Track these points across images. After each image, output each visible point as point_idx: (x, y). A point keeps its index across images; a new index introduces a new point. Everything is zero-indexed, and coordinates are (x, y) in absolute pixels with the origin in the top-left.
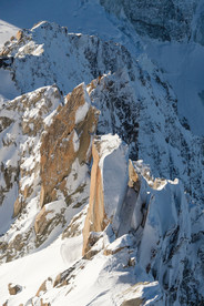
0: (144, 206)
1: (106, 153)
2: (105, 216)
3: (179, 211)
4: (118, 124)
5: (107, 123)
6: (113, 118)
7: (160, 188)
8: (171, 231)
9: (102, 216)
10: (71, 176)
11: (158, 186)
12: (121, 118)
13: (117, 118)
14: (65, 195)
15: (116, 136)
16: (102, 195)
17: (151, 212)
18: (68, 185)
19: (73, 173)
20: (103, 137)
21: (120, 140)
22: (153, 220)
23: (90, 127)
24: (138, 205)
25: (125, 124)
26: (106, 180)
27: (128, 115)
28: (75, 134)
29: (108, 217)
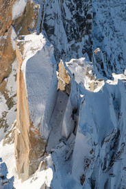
2: (32, 124)
3: (119, 115)
4: (69, 16)
6: (63, 10)
7: (97, 90)
8: (110, 136)
9: (28, 124)
11: (95, 87)
12: (72, 10)
13: (67, 10)
19: (13, 73)
20: (27, 37)
22: (84, 127)
24: (68, 111)
25: (77, 16)
28: (13, 32)
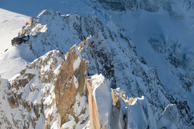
0: (125, 116)
1: (96, 87)
2: (101, 126)
3: (147, 116)
4: (101, 67)
5: (93, 67)
6: (97, 64)
7: (133, 104)
9: (99, 126)
10: (76, 104)
11: (131, 102)
12: (102, 64)
13: (99, 64)
14: (74, 117)
15: (101, 75)
16: (98, 113)
17: (130, 119)
18: (75, 111)
19: (77, 102)
20: (93, 77)
21: (103, 77)
22: (131, 124)
23: (83, 72)
24: (121, 116)
25: (105, 67)
26: (98, 104)
27: (106, 61)
28: (75, 78)
29: (103, 126)
